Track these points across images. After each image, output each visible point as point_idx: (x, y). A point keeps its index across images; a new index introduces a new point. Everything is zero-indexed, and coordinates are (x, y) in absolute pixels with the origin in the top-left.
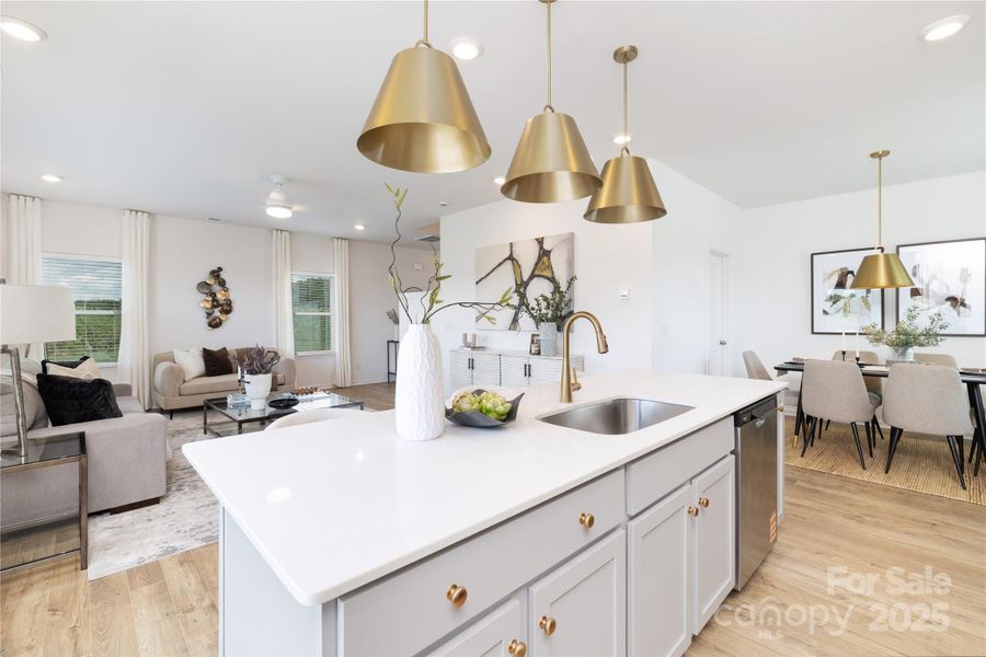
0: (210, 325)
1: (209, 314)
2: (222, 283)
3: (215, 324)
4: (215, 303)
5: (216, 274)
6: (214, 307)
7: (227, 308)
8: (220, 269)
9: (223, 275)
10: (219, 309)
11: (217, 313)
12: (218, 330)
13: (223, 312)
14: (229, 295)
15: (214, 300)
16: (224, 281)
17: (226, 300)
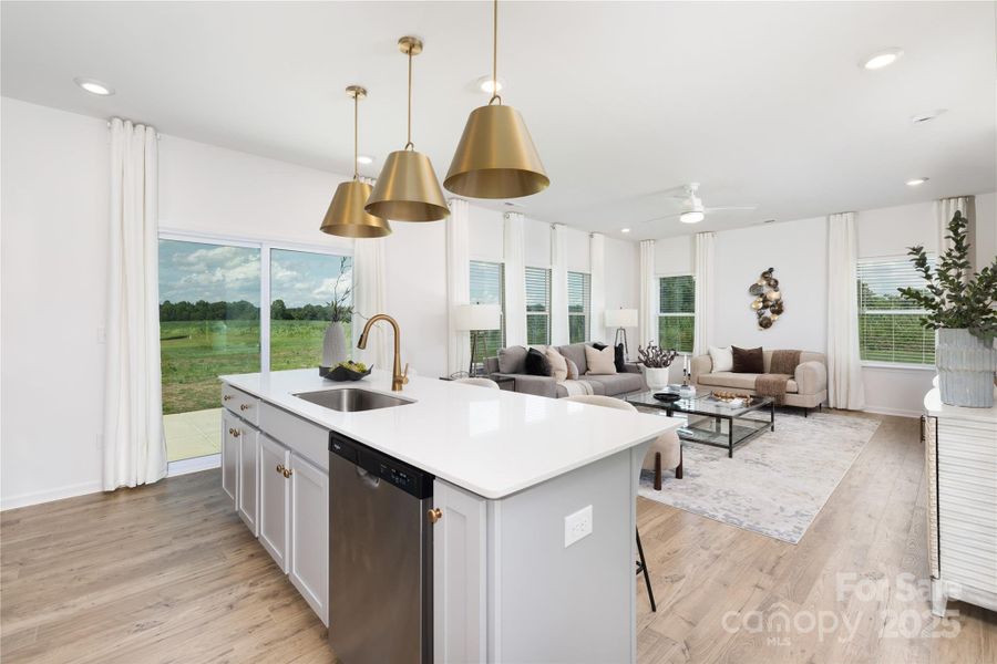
0: (761, 325)
1: (760, 315)
2: (775, 285)
3: (765, 324)
4: (766, 303)
5: (767, 275)
6: (765, 307)
7: (778, 309)
8: (771, 270)
9: (775, 275)
10: (771, 309)
11: (768, 313)
12: (768, 330)
13: (773, 312)
14: (780, 295)
15: (765, 300)
16: (776, 282)
17: (777, 301)
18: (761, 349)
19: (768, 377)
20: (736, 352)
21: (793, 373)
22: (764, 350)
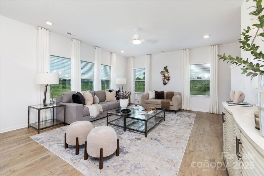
0: (164, 84)
1: (163, 81)
2: (167, 71)
3: (165, 84)
4: (165, 77)
5: (165, 68)
6: (164, 78)
8: (166, 66)
9: (168, 68)
10: (166, 79)
11: (166, 80)
12: (165, 85)
13: (167, 80)
14: (169, 74)
15: (165, 76)
16: (168, 70)
17: (168, 76)
18: (163, 91)
19: (165, 101)
20: (156, 93)
21: (172, 99)
22: (164, 92)
